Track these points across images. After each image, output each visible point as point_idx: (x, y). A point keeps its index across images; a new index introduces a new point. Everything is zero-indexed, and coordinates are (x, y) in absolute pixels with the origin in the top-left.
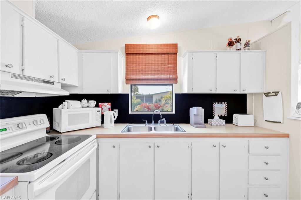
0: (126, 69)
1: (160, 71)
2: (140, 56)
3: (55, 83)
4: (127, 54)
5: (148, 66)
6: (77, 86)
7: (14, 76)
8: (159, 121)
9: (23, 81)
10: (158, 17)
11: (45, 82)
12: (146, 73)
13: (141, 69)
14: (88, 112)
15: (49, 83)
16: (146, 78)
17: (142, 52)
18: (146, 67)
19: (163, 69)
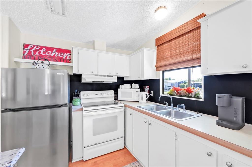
0: (157, 59)
1: (183, 53)
2: (167, 44)
3: (113, 76)
4: (158, 46)
5: (172, 52)
6: (129, 76)
7: (96, 75)
8: (178, 106)
9: (99, 77)
10: (165, 7)
11: (108, 76)
12: (171, 58)
13: (167, 56)
14: (130, 91)
15: (110, 76)
16: (169, 64)
17: (166, 41)
18: (171, 53)
19: (187, 50)
